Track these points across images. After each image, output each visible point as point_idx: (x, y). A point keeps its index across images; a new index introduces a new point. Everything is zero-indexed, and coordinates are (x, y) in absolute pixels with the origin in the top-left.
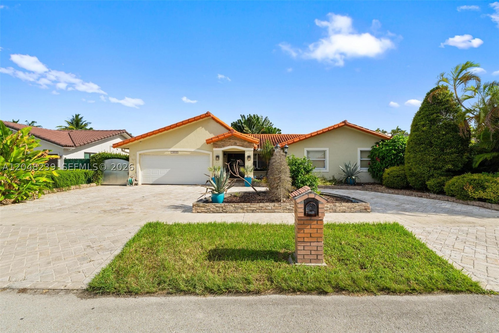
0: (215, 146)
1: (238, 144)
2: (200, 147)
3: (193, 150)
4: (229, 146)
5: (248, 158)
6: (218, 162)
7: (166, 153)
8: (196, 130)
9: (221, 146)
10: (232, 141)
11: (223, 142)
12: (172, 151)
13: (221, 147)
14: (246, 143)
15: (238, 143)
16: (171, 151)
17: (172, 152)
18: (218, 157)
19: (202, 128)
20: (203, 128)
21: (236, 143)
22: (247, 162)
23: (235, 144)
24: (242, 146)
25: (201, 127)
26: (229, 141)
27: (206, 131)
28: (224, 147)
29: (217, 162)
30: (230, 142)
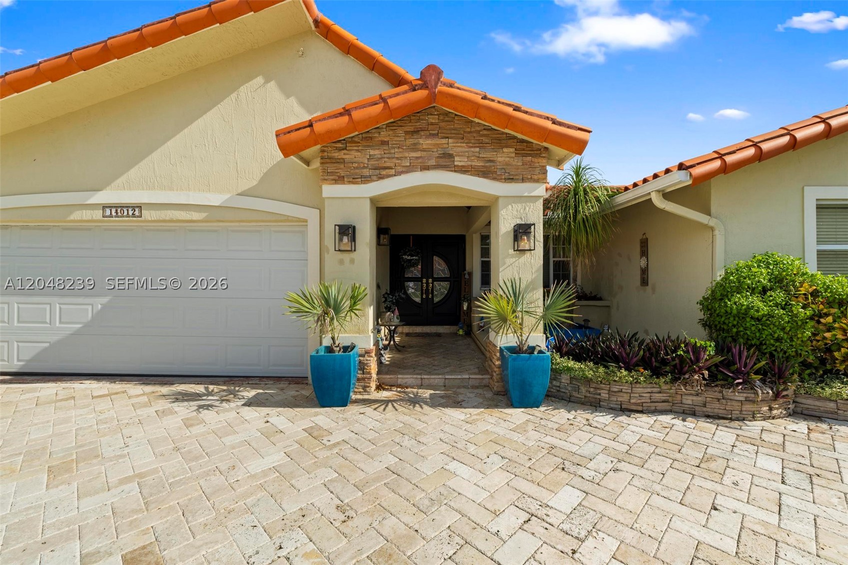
0: (332, 173)
1: (459, 161)
2: (255, 183)
3: (216, 199)
4: (409, 170)
5: (516, 238)
6: (352, 261)
7: (77, 215)
8: (233, 96)
9: (366, 172)
10: (425, 142)
11: (376, 152)
12: (110, 207)
13: (366, 180)
14: (505, 156)
15: (462, 153)
16: (104, 207)
17: (108, 212)
18: (347, 231)
19: (267, 81)
20: (272, 84)
21: (451, 156)
22: (509, 261)
23: (446, 162)
24: (485, 173)
25: (260, 80)
26: (410, 141)
27: (288, 96)
28: (381, 178)
29: (341, 262)
30: (414, 148)
